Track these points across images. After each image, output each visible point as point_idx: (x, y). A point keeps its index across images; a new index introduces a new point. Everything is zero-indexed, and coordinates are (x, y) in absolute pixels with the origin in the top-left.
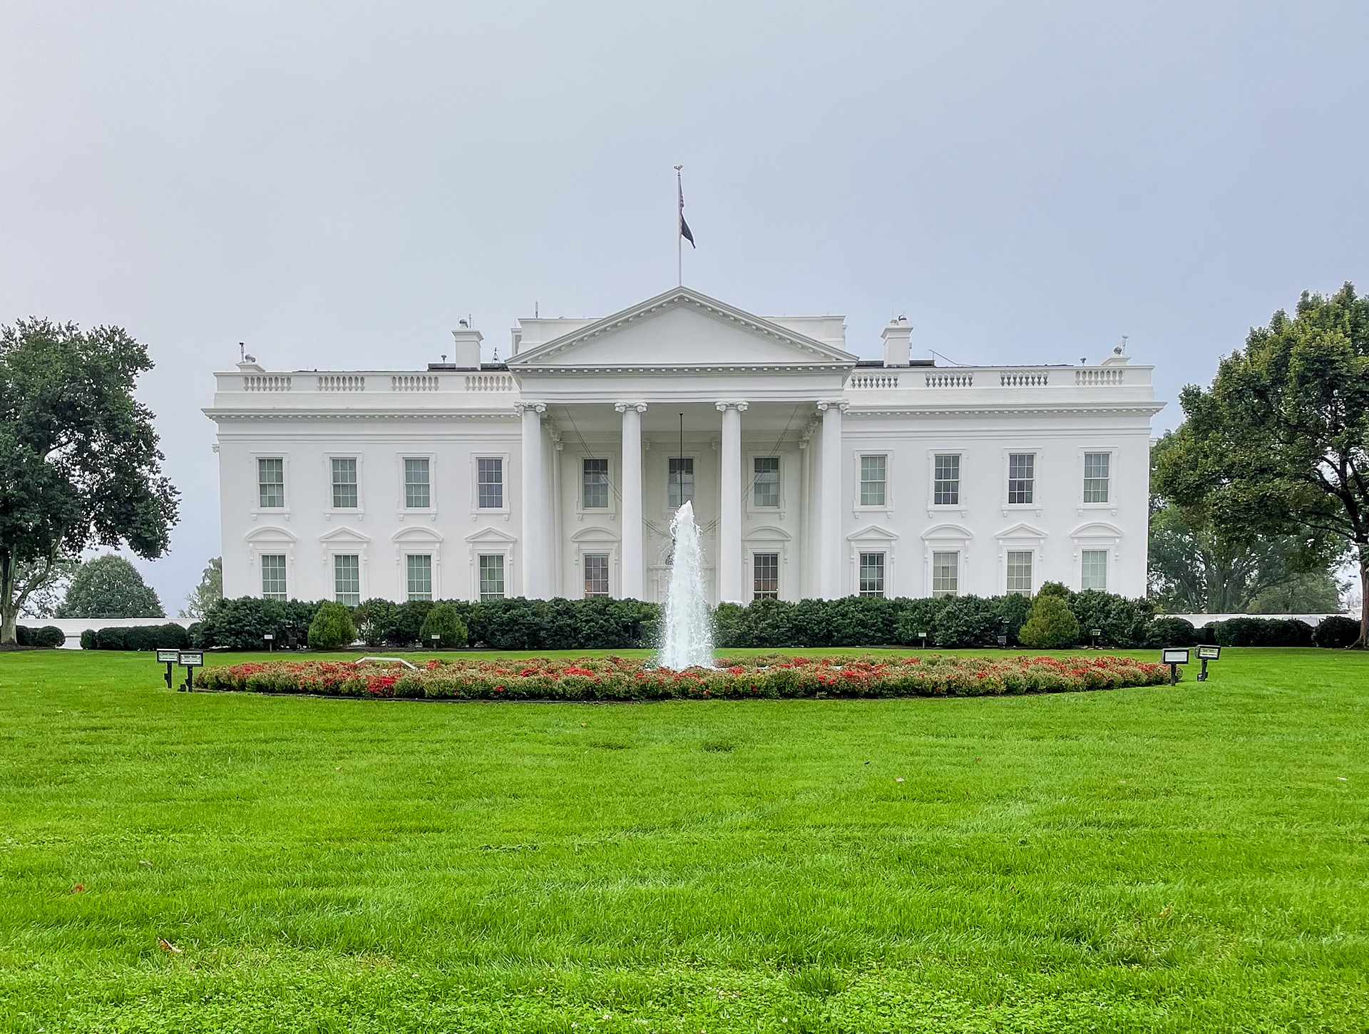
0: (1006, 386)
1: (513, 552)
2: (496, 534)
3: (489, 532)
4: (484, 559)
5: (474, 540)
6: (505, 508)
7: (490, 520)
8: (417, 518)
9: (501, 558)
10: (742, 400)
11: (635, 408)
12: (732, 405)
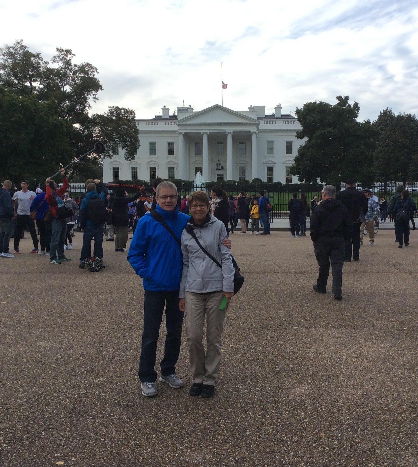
1: (177, 166)
2: (173, 162)
3: (171, 161)
4: (169, 168)
5: (167, 163)
6: (175, 155)
7: (171, 158)
8: (153, 158)
9: (174, 168)
10: (232, 131)
11: (206, 133)
12: (229, 132)
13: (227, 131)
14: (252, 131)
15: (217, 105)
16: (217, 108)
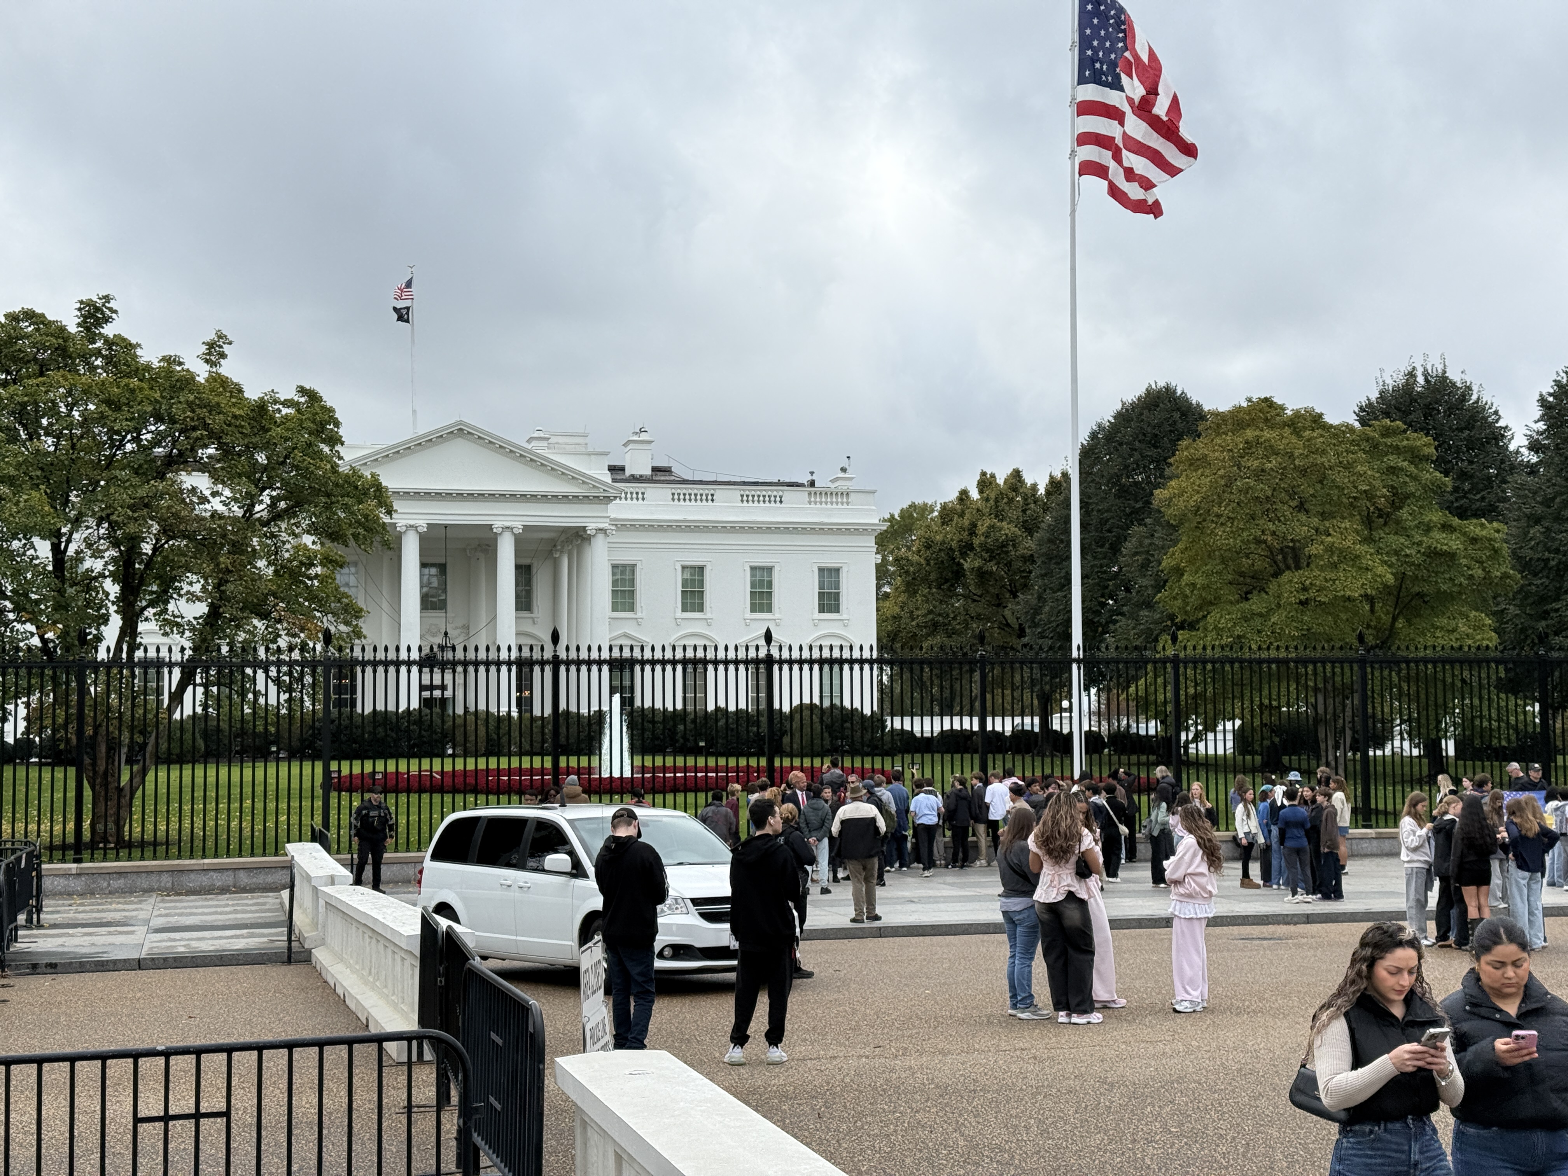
0: (745, 504)
10: (518, 525)
11: (414, 527)
12: (507, 528)
13: (498, 524)
14: (591, 526)
15: (461, 423)
16: (461, 432)
